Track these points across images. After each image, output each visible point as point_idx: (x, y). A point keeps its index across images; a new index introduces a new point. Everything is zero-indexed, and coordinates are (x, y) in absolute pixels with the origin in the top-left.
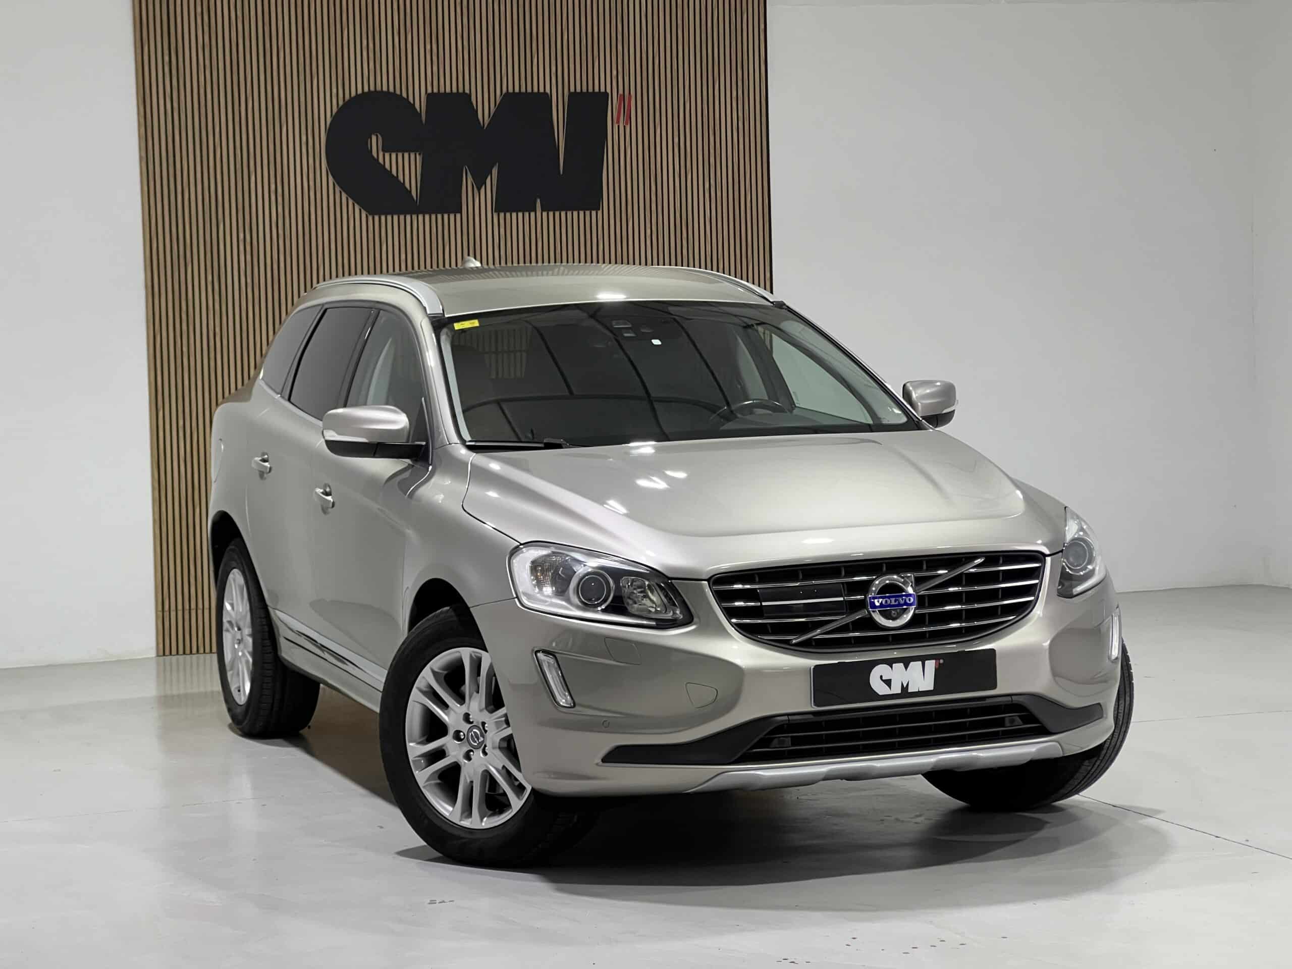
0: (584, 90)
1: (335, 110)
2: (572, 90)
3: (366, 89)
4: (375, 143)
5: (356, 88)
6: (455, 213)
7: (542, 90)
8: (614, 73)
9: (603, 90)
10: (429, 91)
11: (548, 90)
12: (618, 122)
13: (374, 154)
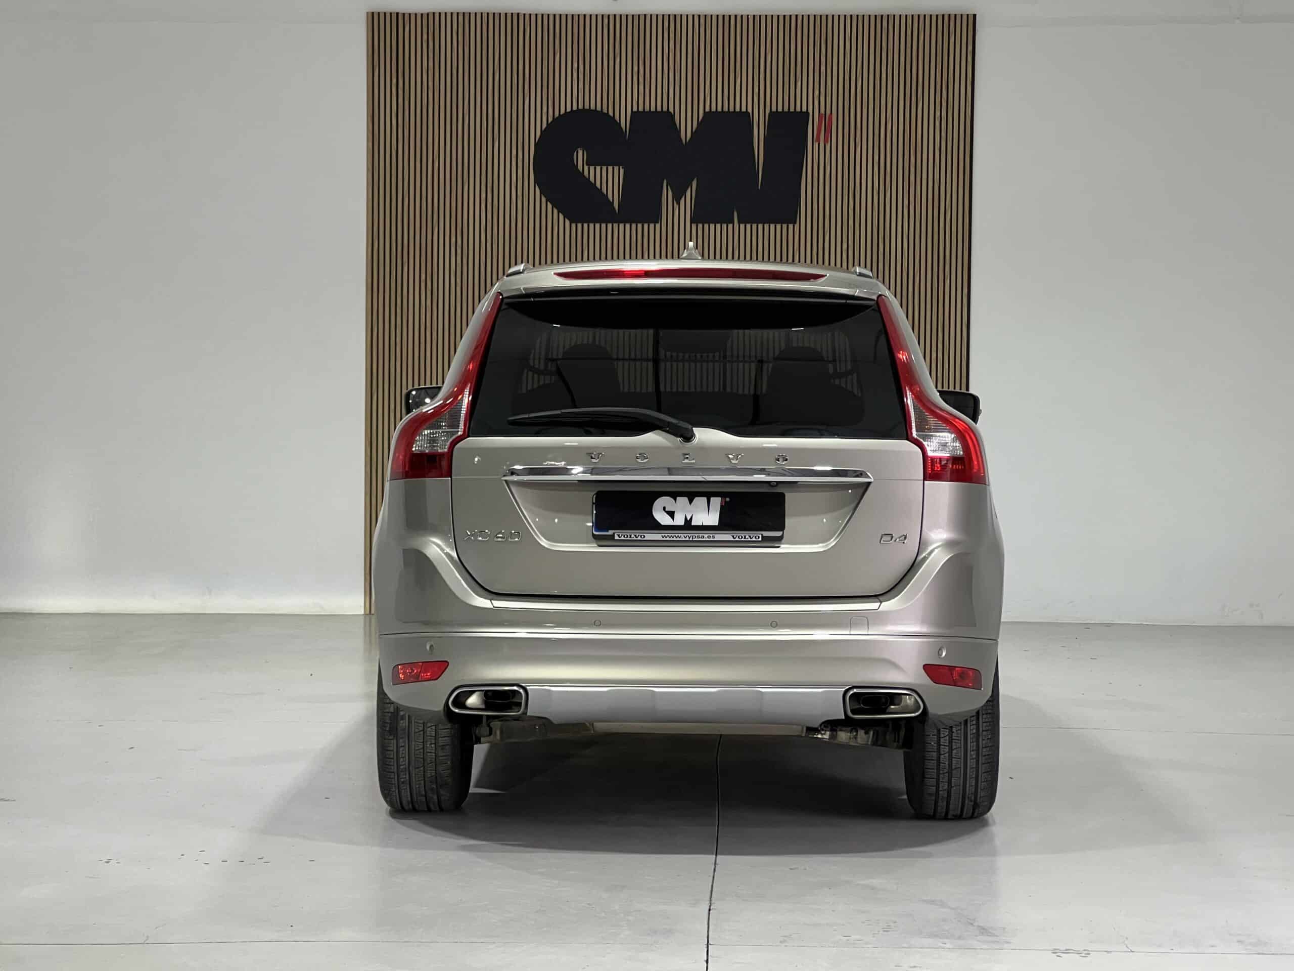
0: (786, 109)
1: (544, 126)
2: (774, 109)
3: (575, 108)
4: (580, 156)
5: (566, 105)
6: (655, 222)
7: (744, 109)
8: (817, 93)
9: (804, 109)
10: (635, 109)
11: (750, 110)
12: (818, 140)
13: (580, 168)
